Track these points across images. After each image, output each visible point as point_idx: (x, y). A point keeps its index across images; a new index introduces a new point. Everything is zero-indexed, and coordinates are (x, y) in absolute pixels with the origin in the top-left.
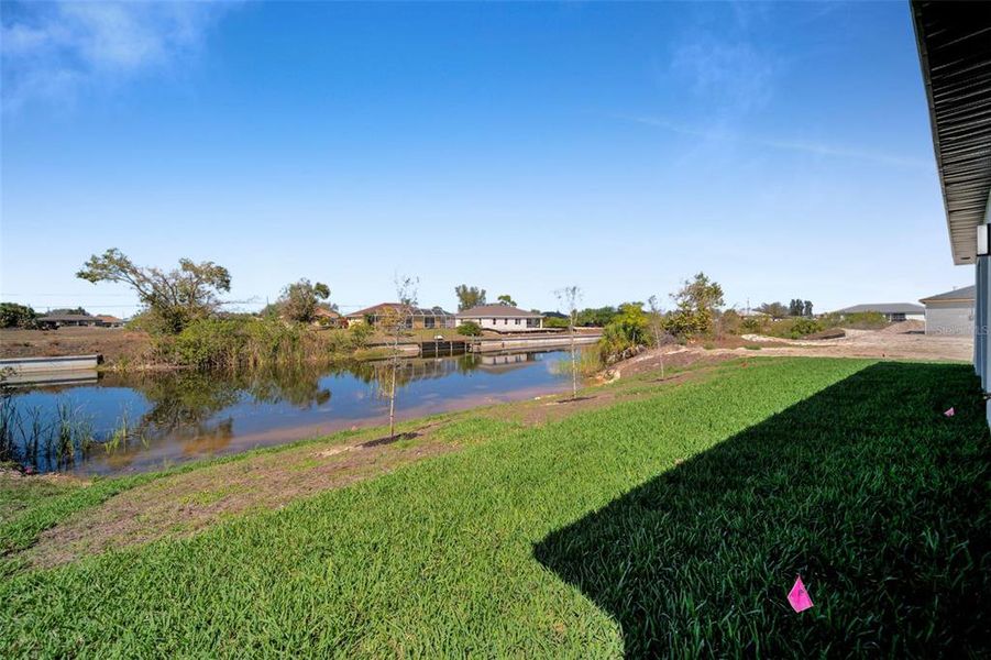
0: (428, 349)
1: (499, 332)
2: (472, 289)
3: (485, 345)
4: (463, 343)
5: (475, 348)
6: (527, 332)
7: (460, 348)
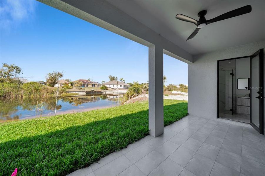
0: (88, 94)
1: (113, 89)
2: (113, 76)
3: (108, 93)
4: (100, 92)
5: (104, 93)
6: (124, 89)
7: (99, 93)
